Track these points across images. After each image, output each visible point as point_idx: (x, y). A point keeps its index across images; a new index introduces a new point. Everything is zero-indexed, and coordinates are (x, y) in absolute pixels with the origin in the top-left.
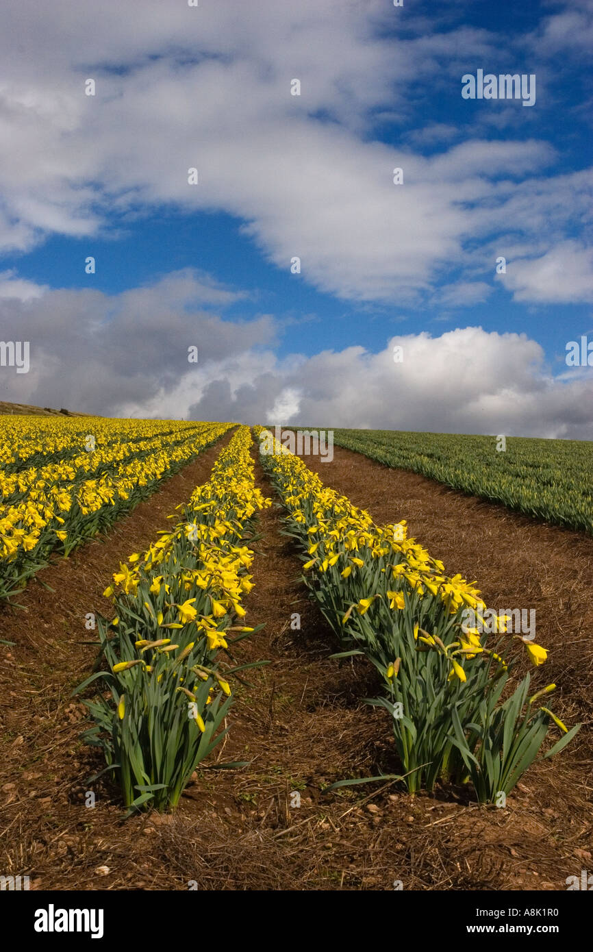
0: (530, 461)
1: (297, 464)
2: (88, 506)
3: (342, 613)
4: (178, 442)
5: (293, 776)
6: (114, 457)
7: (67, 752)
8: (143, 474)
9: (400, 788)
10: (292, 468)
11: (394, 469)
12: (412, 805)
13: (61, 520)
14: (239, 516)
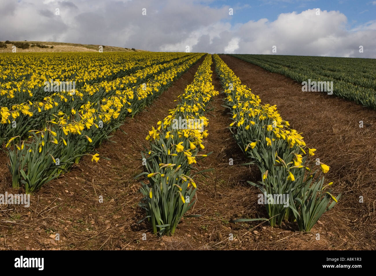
0: (332, 68)
1: (230, 73)
2: (140, 96)
3: (246, 145)
4: (181, 63)
5: (223, 217)
6: (153, 72)
7: (131, 207)
8: (165, 80)
9: (267, 224)
10: (228, 75)
11: (273, 73)
12: (272, 231)
13: (129, 104)
14: (204, 100)
